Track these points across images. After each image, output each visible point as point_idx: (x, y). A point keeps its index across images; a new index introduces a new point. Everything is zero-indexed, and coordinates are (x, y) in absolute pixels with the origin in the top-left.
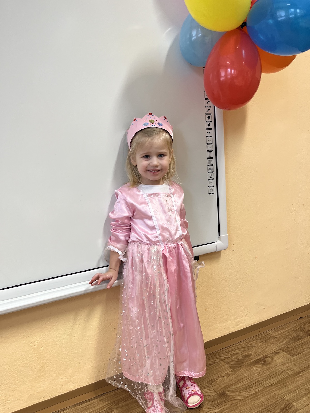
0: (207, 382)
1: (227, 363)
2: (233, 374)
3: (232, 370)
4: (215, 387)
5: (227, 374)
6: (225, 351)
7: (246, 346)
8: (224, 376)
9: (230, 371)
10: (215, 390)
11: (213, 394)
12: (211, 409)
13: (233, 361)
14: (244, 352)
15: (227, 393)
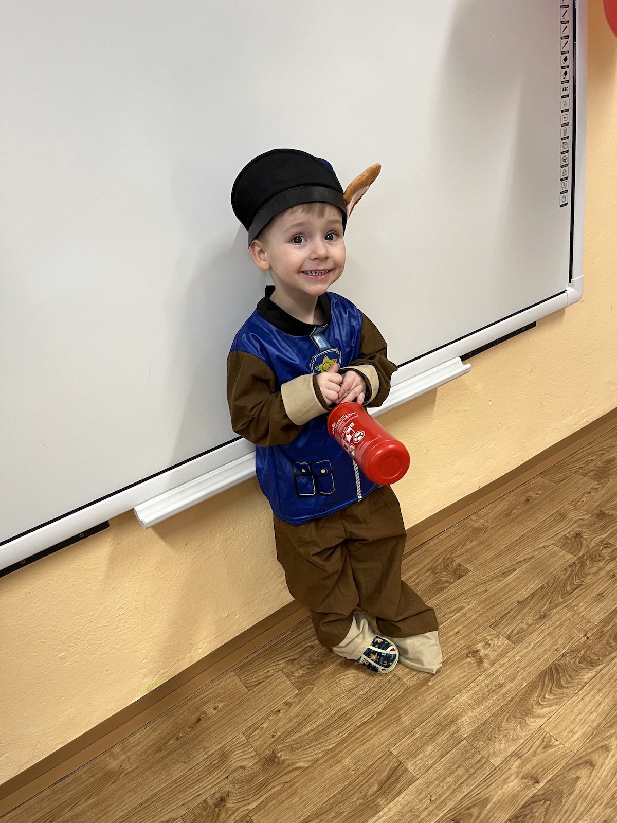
0: (570, 504)
1: (585, 475)
2: (603, 487)
3: (597, 482)
4: (585, 508)
5: (592, 488)
6: (572, 459)
7: (602, 448)
8: (590, 492)
9: (594, 484)
10: (587, 511)
11: (587, 517)
12: (596, 535)
13: (592, 471)
14: (602, 457)
15: (606, 512)
